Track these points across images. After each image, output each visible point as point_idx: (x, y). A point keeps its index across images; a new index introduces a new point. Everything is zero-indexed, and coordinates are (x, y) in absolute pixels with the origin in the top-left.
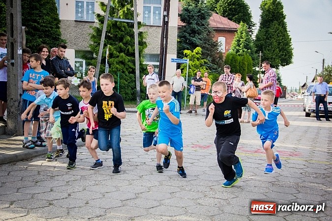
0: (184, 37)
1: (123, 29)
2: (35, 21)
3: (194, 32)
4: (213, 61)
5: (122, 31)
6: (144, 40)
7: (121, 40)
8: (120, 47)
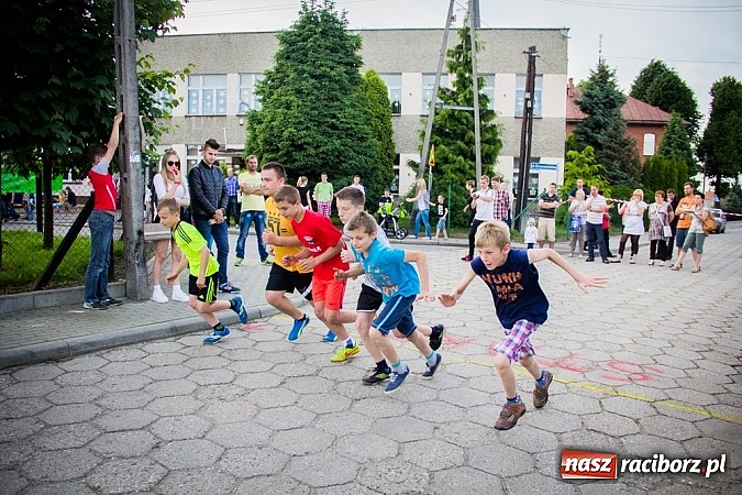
0: (585, 133)
1: (465, 121)
2: (334, 116)
3: (598, 126)
4: (623, 168)
5: (463, 124)
6: (499, 137)
7: (462, 137)
8: (460, 148)
